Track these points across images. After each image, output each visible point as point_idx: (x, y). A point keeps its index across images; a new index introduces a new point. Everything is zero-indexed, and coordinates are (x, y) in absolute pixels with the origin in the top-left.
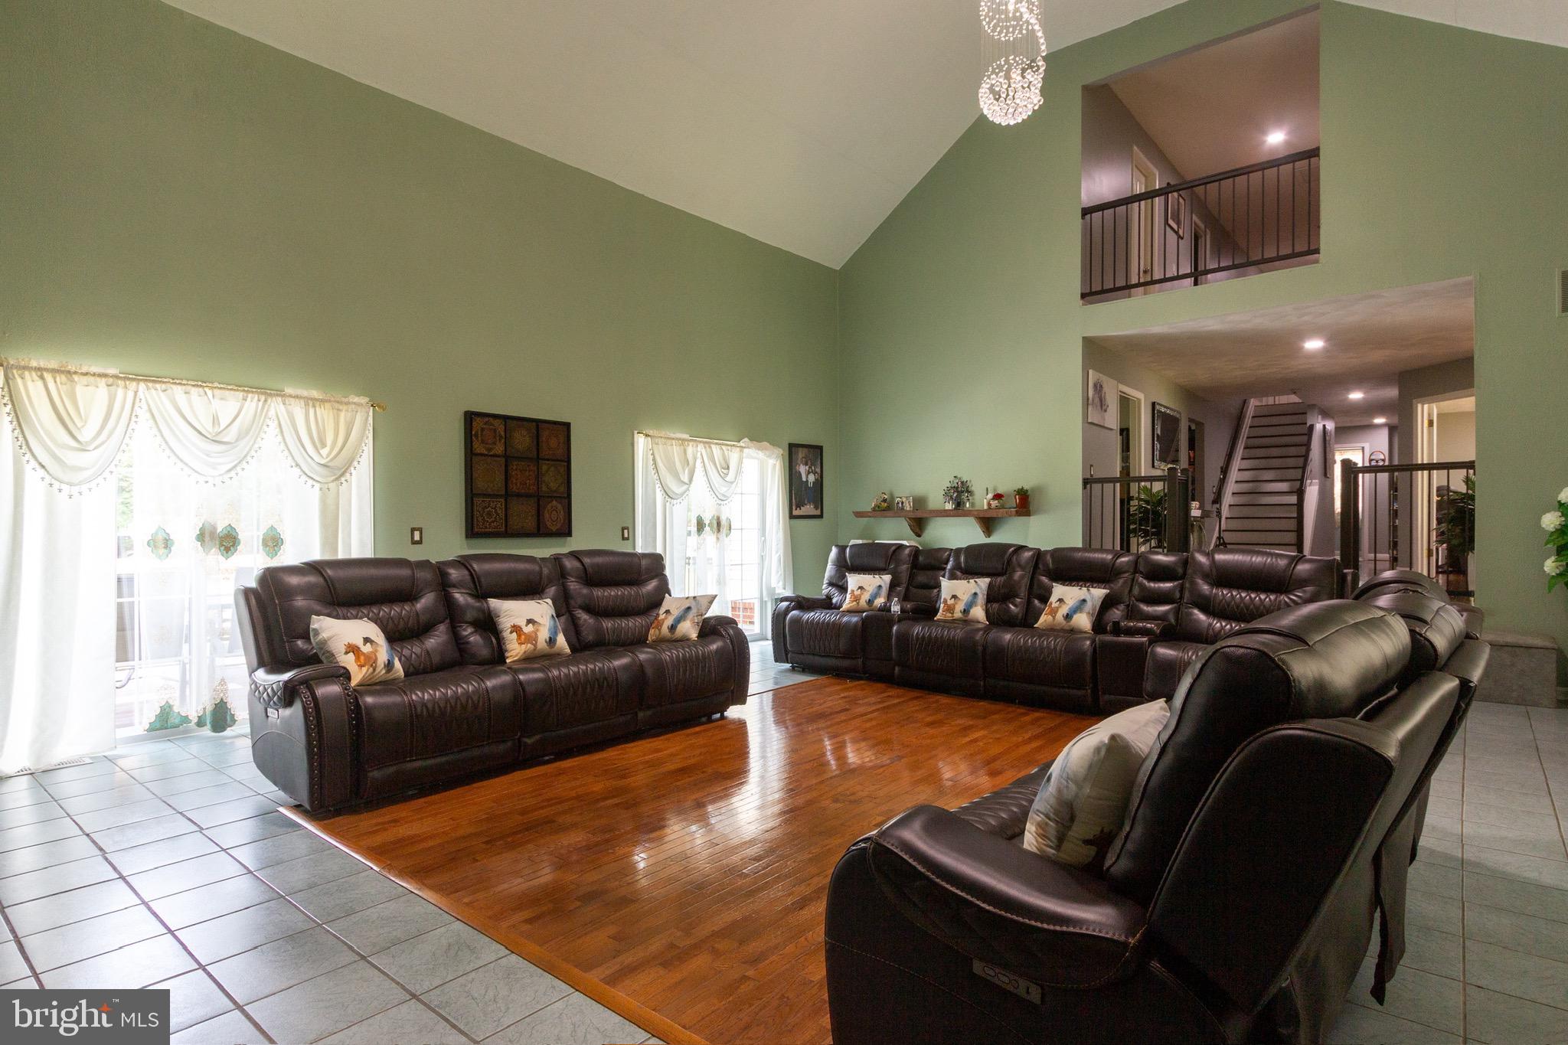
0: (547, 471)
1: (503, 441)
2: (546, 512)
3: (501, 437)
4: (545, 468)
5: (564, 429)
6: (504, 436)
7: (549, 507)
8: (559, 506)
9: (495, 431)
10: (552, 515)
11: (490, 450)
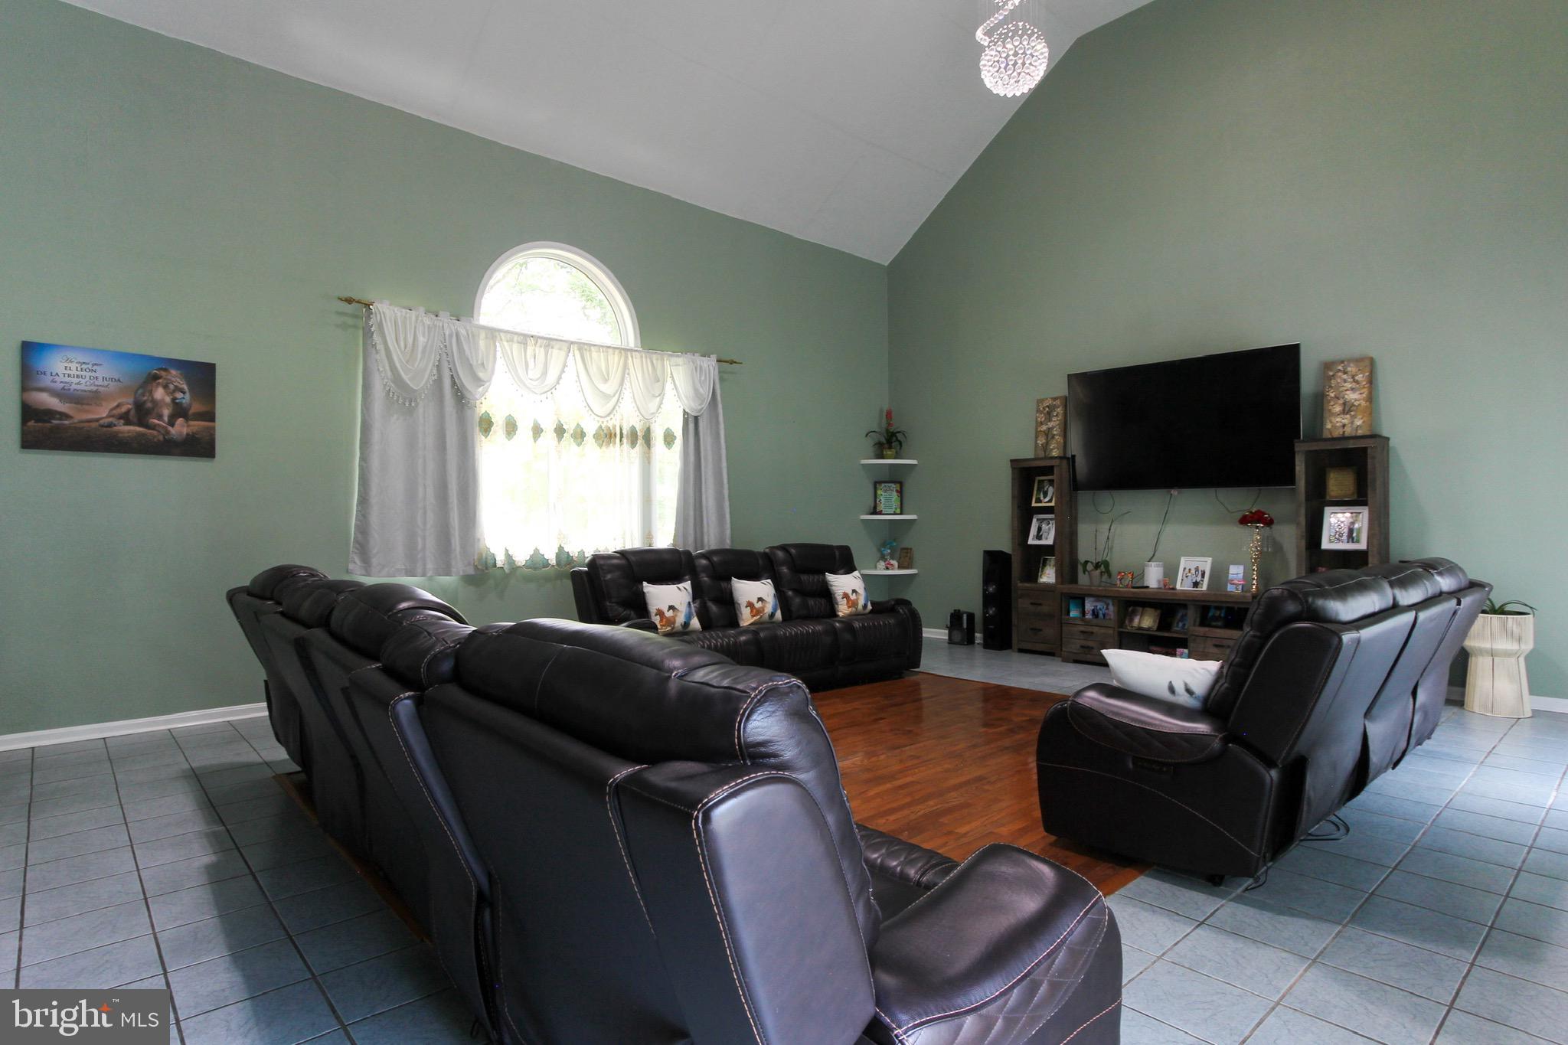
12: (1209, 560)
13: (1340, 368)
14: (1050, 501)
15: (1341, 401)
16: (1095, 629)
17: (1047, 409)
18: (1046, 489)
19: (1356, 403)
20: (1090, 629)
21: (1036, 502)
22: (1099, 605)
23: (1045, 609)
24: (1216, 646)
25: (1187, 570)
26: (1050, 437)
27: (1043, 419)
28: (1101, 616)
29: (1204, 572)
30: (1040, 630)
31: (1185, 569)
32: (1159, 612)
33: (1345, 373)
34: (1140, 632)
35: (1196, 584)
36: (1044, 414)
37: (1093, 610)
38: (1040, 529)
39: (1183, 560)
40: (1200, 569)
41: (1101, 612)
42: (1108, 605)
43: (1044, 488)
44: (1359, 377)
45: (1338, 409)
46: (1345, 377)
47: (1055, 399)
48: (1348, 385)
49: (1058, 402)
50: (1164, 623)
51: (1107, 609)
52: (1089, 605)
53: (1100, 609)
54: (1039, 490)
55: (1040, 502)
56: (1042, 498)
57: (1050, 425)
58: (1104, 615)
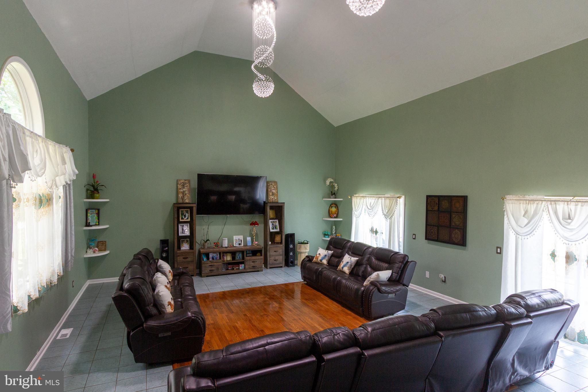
0: (455, 217)
1: (437, 205)
2: (453, 234)
3: (437, 203)
4: (454, 216)
5: (464, 199)
6: (438, 203)
7: (454, 232)
8: (459, 232)
9: (435, 202)
10: (457, 235)
11: (433, 209)
12: (242, 236)
13: (271, 183)
14: (188, 219)
15: (271, 192)
16: (215, 264)
17: (182, 184)
18: (185, 214)
19: (275, 193)
20: (213, 264)
21: (181, 219)
22: (214, 255)
23: (189, 259)
24: (253, 262)
25: (236, 240)
26: (184, 194)
27: (181, 187)
28: (215, 258)
29: (241, 240)
30: (188, 267)
31: (235, 240)
32: (231, 254)
33: (272, 185)
34: (228, 262)
35: (240, 244)
36: (181, 185)
37: (212, 257)
38: (183, 229)
39: (234, 237)
40: (240, 239)
41: (215, 257)
42: (217, 254)
43: (184, 214)
44: (275, 186)
45: (271, 194)
46: (272, 186)
47: (185, 180)
48: (273, 188)
49: (187, 182)
50: (234, 258)
51: (217, 256)
52: (211, 256)
53: (215, 256)
54: (182, 214)
55: (183, 219)
56: (184, 218)
57: (184, 190)
58: (216, 258)
